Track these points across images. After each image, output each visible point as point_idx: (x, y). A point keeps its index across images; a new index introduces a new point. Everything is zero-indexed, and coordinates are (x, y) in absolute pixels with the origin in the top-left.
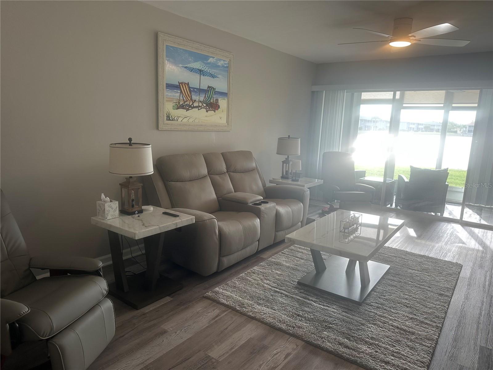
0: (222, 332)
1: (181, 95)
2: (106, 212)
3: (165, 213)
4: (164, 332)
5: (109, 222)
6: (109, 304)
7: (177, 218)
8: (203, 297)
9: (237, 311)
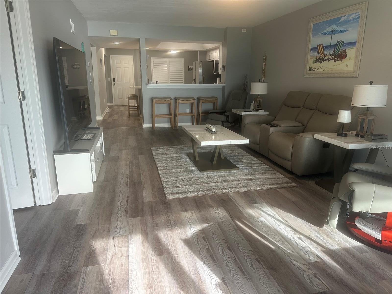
1: (318, 53)
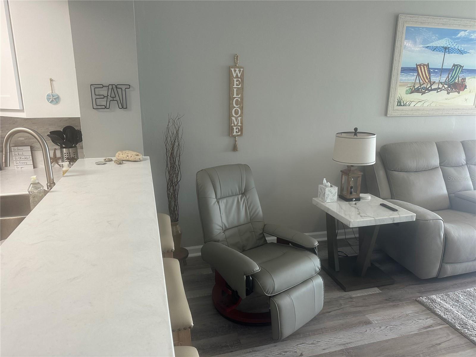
0: (433, 346)
1: (418, 78)
2: (326, 196)
3: (383, 205)
4: (368, 323)
5: (327, 205)
6: (319, 281)
7: (396, 213)
8: (416, 300)
9: (457, 330)
